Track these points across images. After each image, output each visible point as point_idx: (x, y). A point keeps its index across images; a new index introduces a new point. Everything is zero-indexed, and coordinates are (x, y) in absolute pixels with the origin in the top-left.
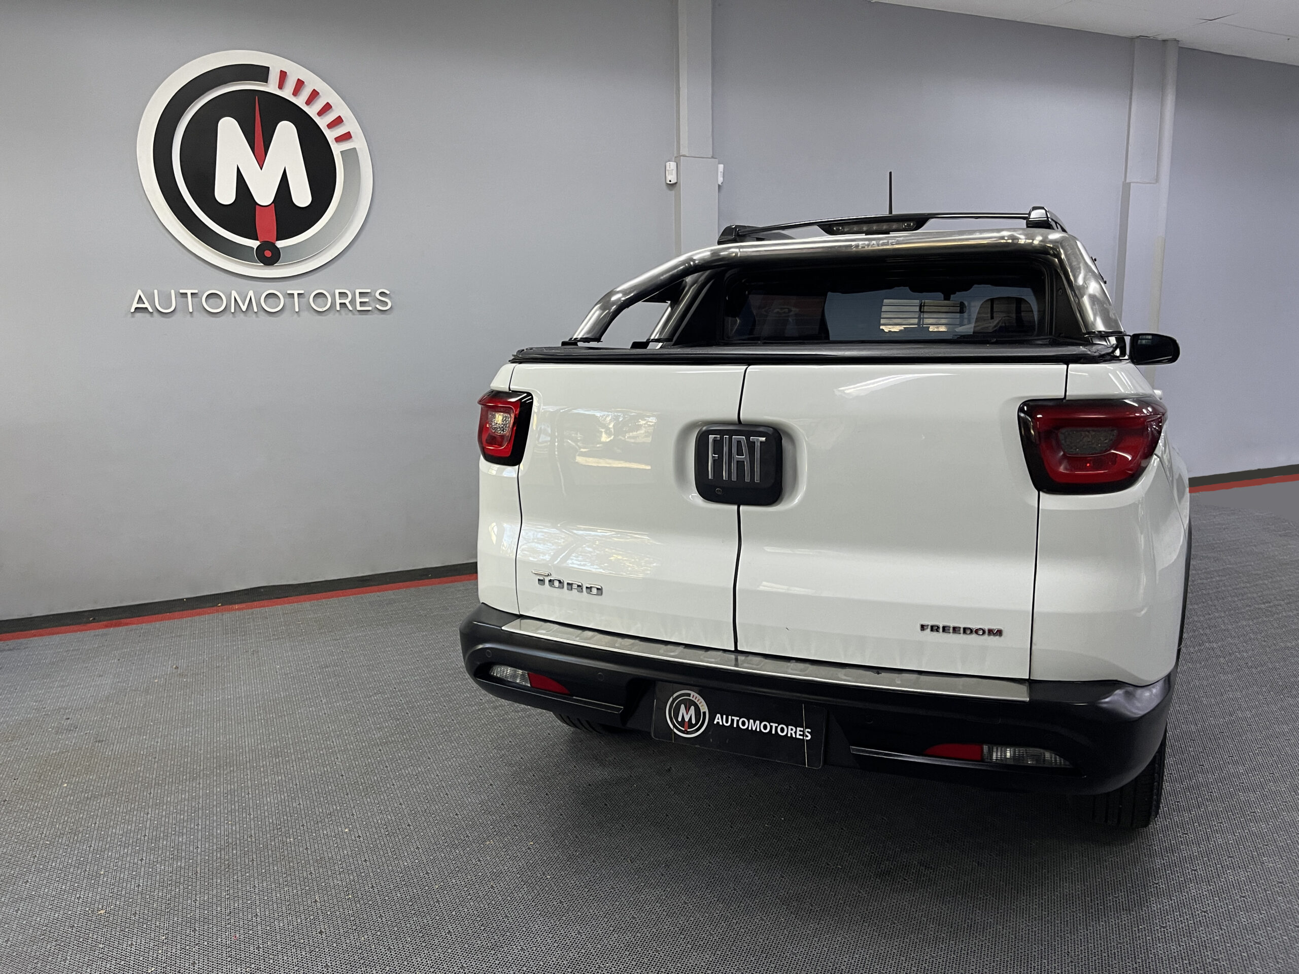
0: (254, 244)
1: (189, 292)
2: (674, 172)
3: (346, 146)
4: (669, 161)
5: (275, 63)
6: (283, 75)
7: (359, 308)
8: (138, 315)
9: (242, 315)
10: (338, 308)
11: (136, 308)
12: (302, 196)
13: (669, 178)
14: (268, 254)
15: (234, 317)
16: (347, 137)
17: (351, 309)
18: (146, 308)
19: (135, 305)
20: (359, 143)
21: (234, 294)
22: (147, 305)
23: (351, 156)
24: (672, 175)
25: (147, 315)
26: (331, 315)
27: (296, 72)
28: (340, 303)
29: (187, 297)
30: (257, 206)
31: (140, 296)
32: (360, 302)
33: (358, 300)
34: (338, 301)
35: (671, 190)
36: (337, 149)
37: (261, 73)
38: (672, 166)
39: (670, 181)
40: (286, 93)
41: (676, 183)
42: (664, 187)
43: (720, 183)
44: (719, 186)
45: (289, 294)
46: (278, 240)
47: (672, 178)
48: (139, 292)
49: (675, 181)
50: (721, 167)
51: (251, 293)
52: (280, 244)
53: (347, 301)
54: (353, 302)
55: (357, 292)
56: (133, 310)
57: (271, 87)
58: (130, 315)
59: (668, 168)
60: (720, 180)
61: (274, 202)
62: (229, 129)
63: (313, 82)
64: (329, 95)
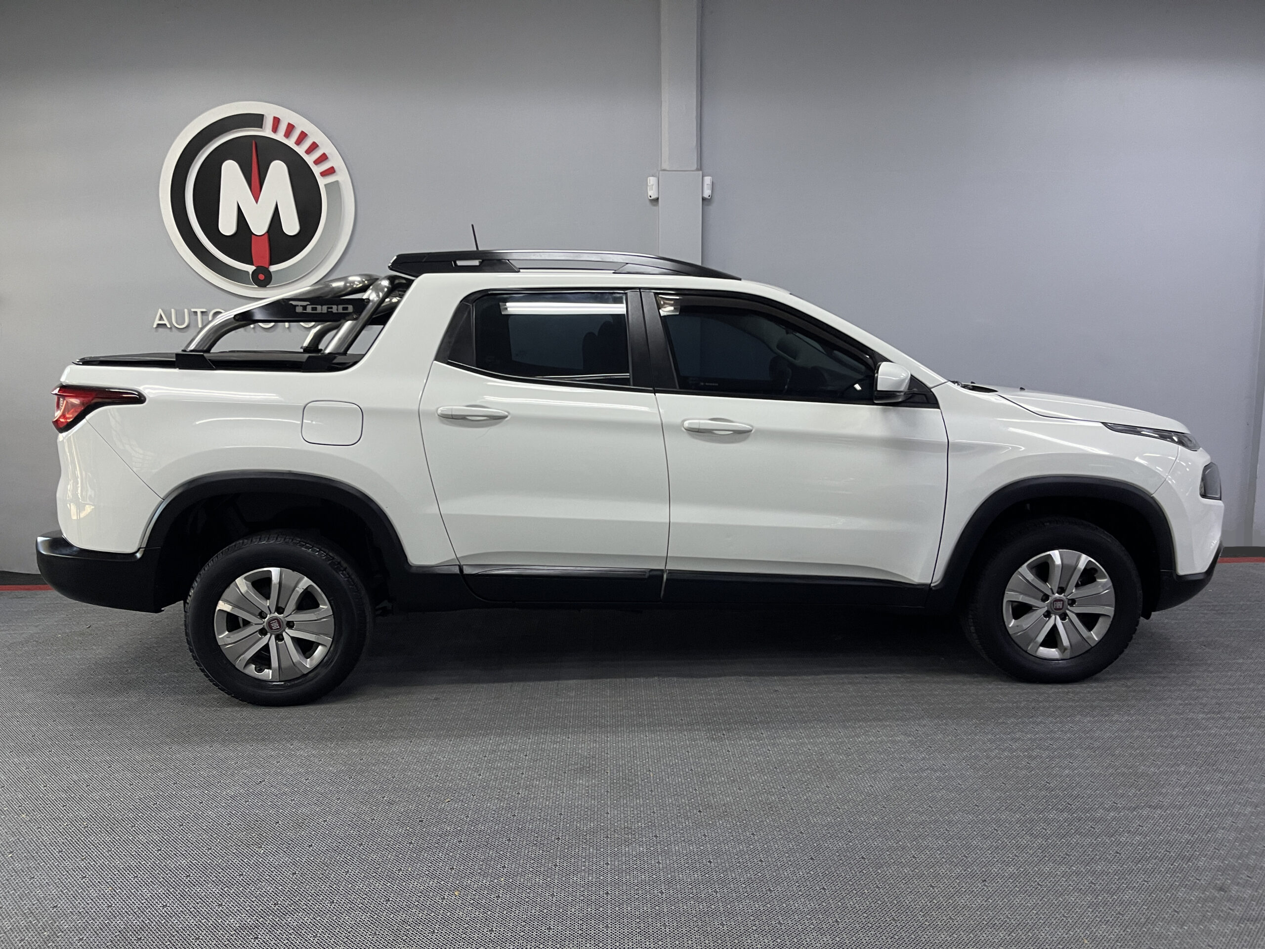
0: (250, 269)
1: (199, 311)
2: (655, 188)
3: (330, 179)
4: (653, 176)
5: (269, 110)
6: (277, 121)
8: (160, 330)
11: (158, 325)
12: (291, 226)
13: (650, 193)
14: (261, 277)
16: (331, 171)
18: (165, 324)
19: (157, 322)
20: (342, 177)
22: (165, 322)
23: (334, 188)
24: (652, 190)
25: (167, 330)
27: (287, 116)
29: (197, 315)
30: (253, 236)
31: (161, 316)
35: (654, 205)
36: (322, 182)
37: (257, 120)
38: (652, 181)
39: (651, 197)
40: (280, 137)
41: (658, 199)
42: (648, 203)
43: (706, 195)
44: (704, 199)
46: (272, 263)
47: (652, 193)
48: (160, 311)
49: (657, 196)
50: (708, 180)
52: (273, 268)
56: (155, 326)
57: (266, 132)
58: (154, 330)
59: (649, 184)
60: (707, 193)
61: (268, 232)
62: (231, 171)
63: (302, 124)
64: (315, 135)
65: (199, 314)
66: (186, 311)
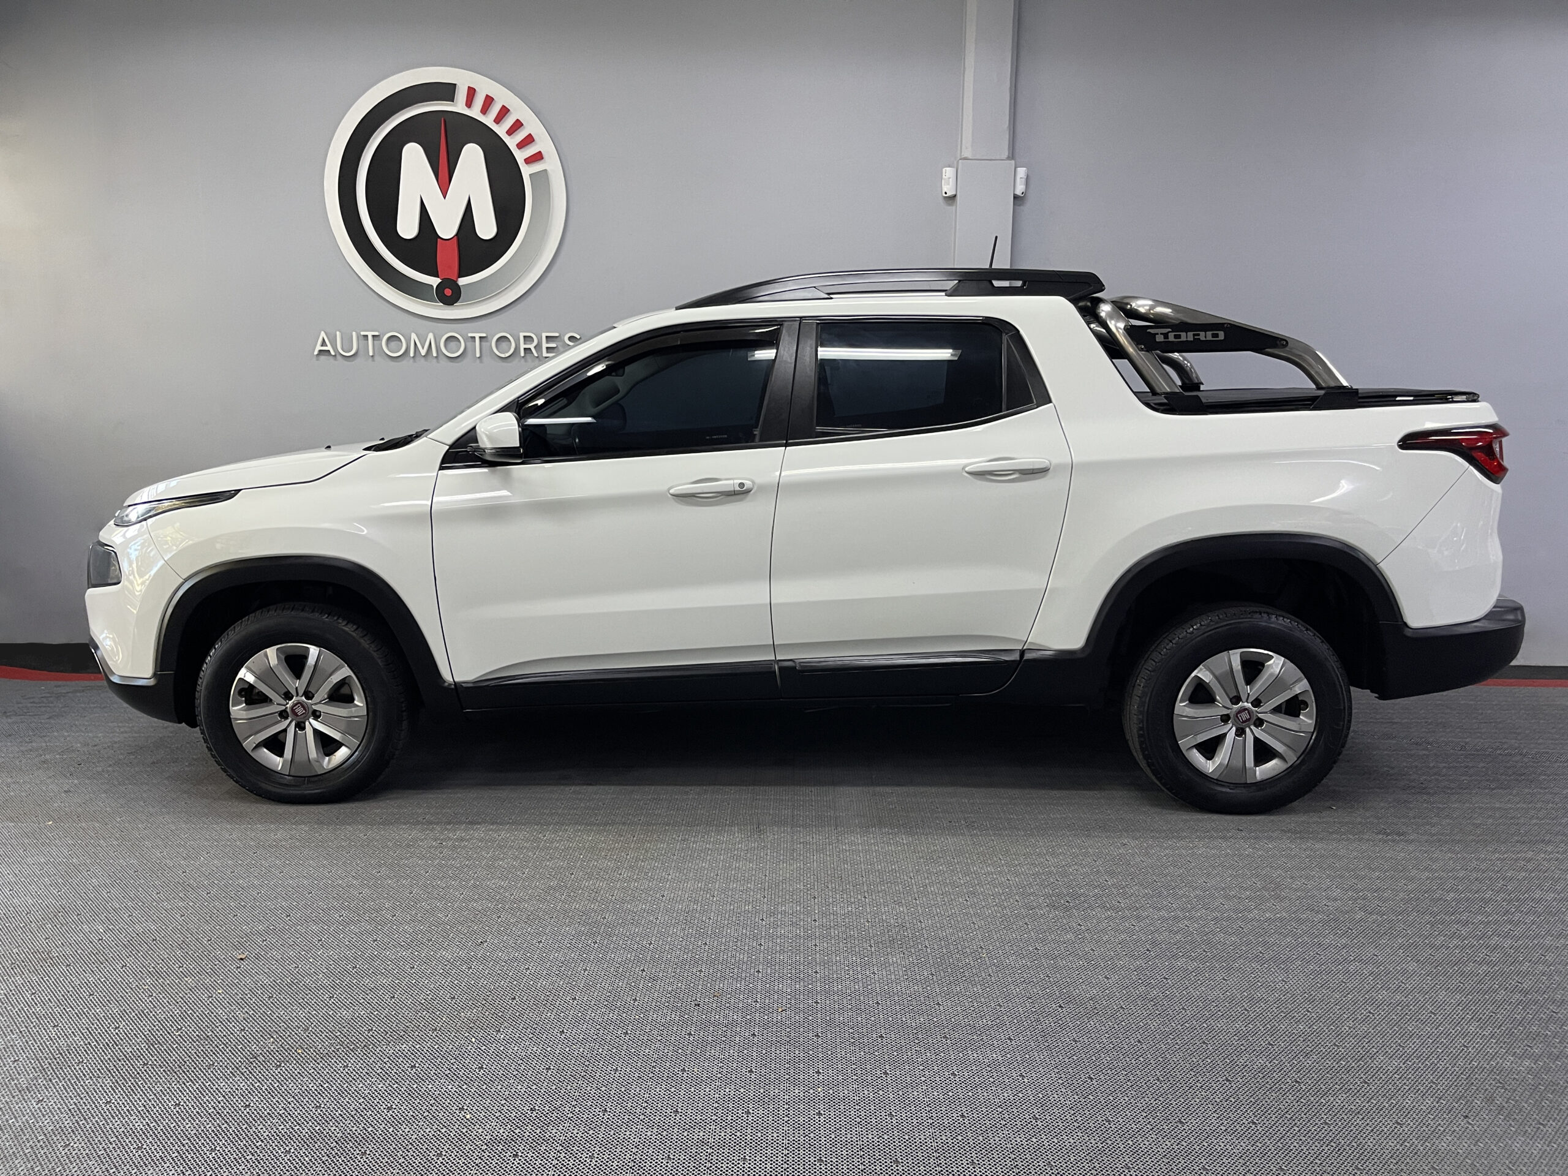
0: (434, 281)
1: (370, 334)
2: (952, 181)
3: (537, 167)
4: (949, 167)
5: (462, 79)
6: (471, 92)
7: (545, 354)
8: (323, 358)
9: (423, 360)
10: (522, 354)
11: (320, 351)
12: (486, 227)
13: (945, 189)
14: (448, 292)
15: (415, 362)
16: (538, 157)
17: (536, 355)
18: (329, 351)
19: (319, 348)
20: (552, 164)
21: (414, 336)
22: (329, 348)
23: (541, 178)
24: (949, 184)
25: (331, 358)
26: (515, 361)
27: (485, 86)
28: (525, 349)
29: (368, 340)
30: (439, 239)
31: (324, 340)
32: (547, 348)
33: (545, 345)
34: (522, 346)
35: (950, 205)
36: (526, 171)
37: (446, 91)
38: (948, 173)
39: (946, 193)
40: (475, 113)
41: (955, 196)
42: (941, 201)
43: (1019, 192)
44: (1016, 197)
45: (471, 337)
46: (460, 276)
47: (948, 189)
48: (323, 334)
49: (954, 193)
50: (1022, 172)
51: (431, 336)
52: (462, 281)
53: (532, 347)
54: (538, 347)
55: (544, 335)
56: (316, 353)
57: (458, 106)
58: (315, 359)
59: (944, 176)
60: (1020, 189)
61: (457, 235)
62: (413, 156)
63: (503, 97)
64: (520, 110)
65: (370, 338)
66: (354, 334)
